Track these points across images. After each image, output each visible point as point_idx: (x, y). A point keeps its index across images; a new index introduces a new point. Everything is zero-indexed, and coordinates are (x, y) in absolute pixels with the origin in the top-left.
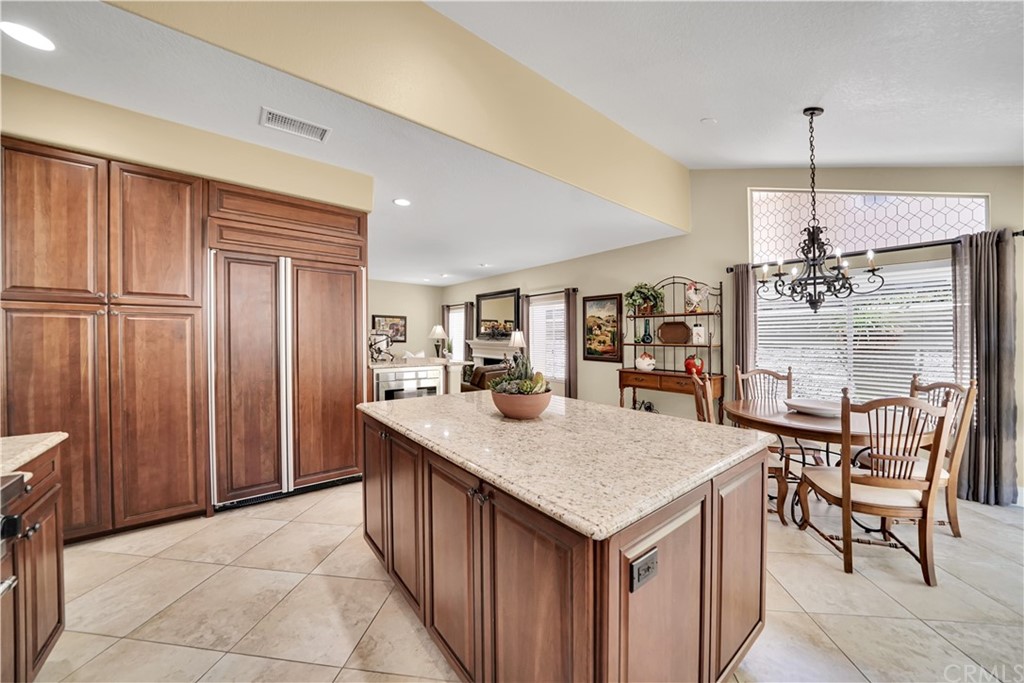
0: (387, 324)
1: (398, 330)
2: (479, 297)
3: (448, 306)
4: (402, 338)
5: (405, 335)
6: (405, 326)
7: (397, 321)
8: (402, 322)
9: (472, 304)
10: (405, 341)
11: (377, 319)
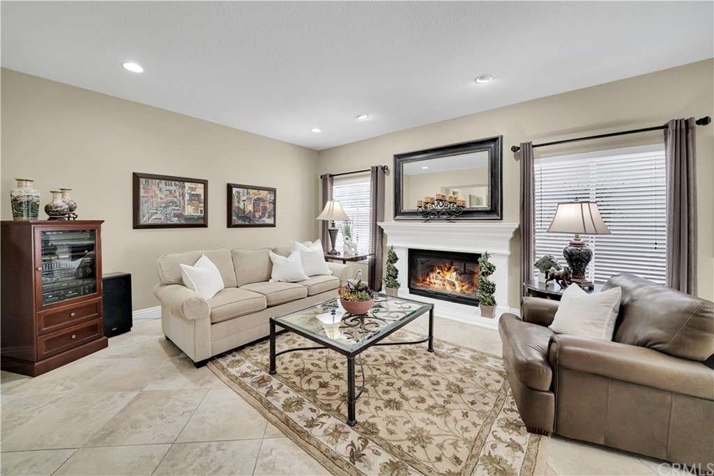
0: (249, 199)
1: (265, 209)
2: (400, 158)
3: (331, 176)
4: (271, 221)
5: (274, 216)
6: (274, 203)
7: (264, 194)
8: (270, 197)
9: (384, 168)
10: (273, 225)
11: (235, 190)
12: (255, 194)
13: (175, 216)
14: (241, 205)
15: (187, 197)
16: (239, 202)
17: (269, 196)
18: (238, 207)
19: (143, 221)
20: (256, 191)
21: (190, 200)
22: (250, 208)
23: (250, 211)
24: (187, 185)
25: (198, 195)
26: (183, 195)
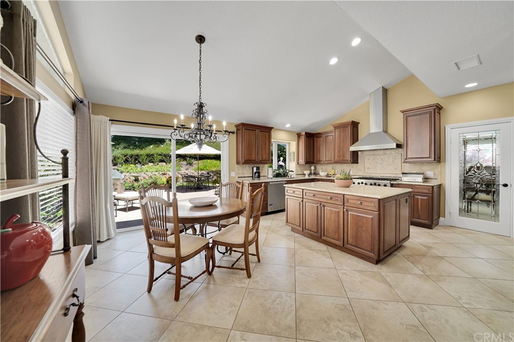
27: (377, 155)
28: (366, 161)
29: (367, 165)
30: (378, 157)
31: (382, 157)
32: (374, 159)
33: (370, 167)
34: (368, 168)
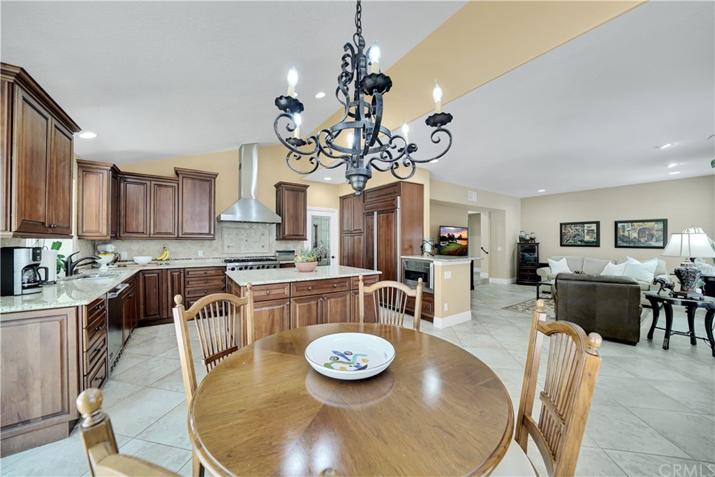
1: (652, 235)
4: (659, 244)
5: (665, 241)
6: (664, 230)
7: (650, 224)
8: (658, 226)
10: (662, 248)
11: (619, 225)
12: (640, 226)
13: (579, 241)
14: (626, 234)
15: (586, 231)
16: (624, 232)
17: (656, 226)
18: (623, 235)
19: (564, 243)
20: (641, 224)
21: (588, 233)
22: (635, 235)
23: (635, 238)
24: (586, 225)
25: (593, 230)
26: (583, 231)
27: (242, 228)
28: (226, 236)
29: (227, 242)
30: (243, 232)
31: (248, 232)
32: (237, 234)
33: (231, 244)
34: (228, 247)
